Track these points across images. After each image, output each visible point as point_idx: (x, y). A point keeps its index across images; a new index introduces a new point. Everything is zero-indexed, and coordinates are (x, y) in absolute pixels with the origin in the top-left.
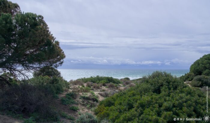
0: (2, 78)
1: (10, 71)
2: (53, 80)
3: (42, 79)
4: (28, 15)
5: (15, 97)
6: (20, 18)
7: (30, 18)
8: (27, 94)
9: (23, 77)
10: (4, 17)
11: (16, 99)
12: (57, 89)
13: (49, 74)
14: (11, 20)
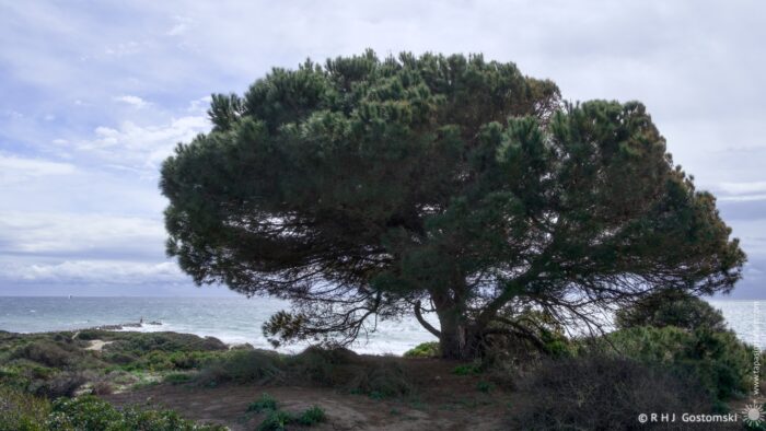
0: (520, 328)
1: (544, 304)
2: (699, 344)
3: (656, 338)
4: (593, 110)
5: (575, 397)
6: (566, 126)
7: (600, 120)
8: (614, 391)
9: (587, 330)
10: (516, 130)
11: (580, 403)
12: (721, 379)
13: (676, 318)
14: (537, 137)
